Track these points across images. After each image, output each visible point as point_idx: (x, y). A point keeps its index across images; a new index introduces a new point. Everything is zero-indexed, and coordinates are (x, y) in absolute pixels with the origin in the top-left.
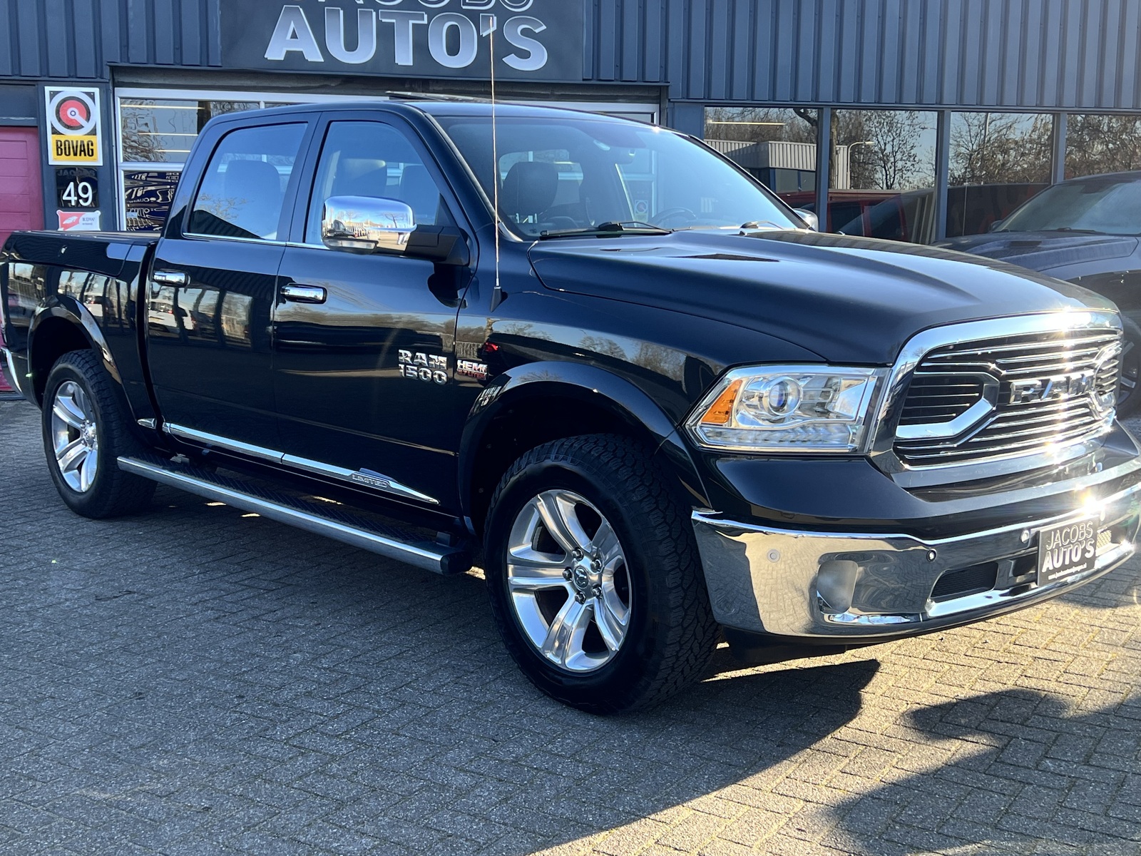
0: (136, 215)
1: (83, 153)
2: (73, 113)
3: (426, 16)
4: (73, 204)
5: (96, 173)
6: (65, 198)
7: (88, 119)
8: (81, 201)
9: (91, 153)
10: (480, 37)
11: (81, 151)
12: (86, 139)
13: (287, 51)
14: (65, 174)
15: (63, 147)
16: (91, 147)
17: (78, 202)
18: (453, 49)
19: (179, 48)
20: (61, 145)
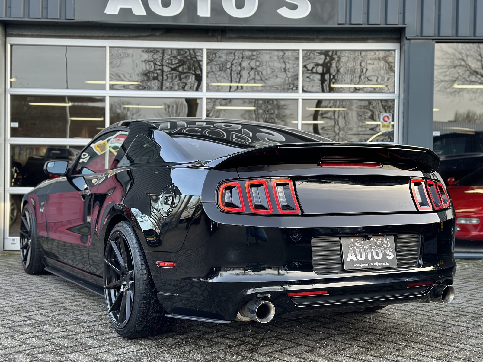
0: (16, 125)
13: (121, 9)
18: (240, 4)
19: (45, 8)
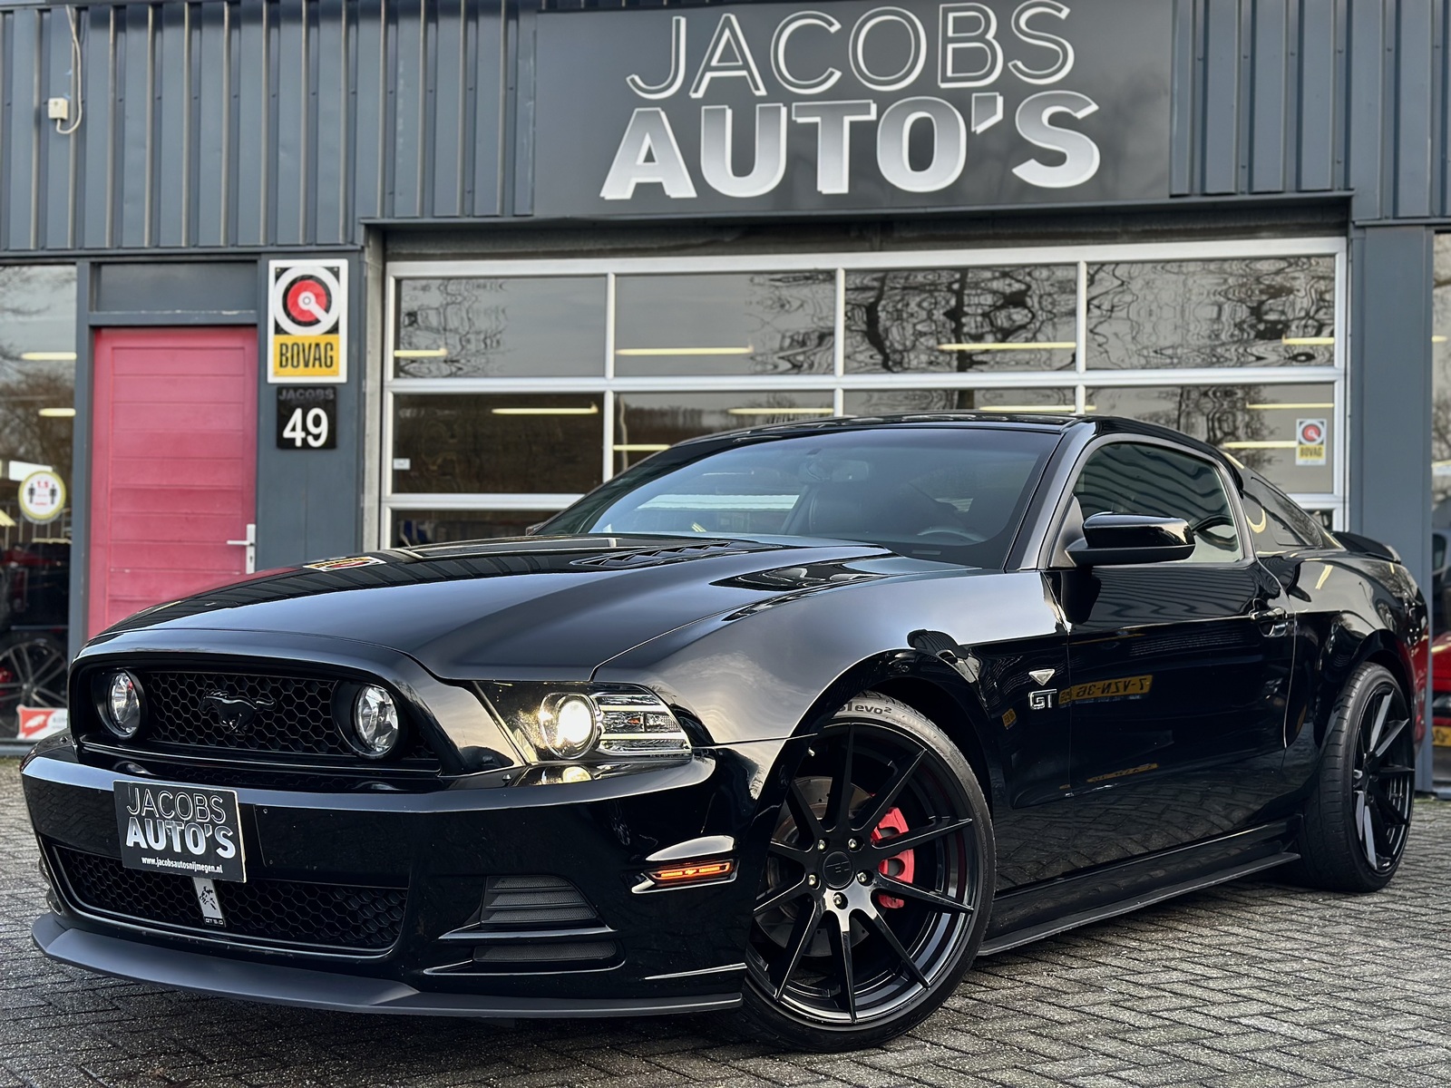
0: (405, 464)
1: (317, 363)
2: (307, 301)
3: (874, 107)
4: (298, 443)
5: (335, 394)
6: (287, 434)
7: (327, 310)
8: (310, 440)
9: (330, 363)
10: (970, 134)
11: (315, 359)
12: (323, 341)
13: (639, 186)
14: (289, 397)
15: (289, 355)
16: (329, 353)
17: (304, 441)
18: (921, 157)
19: (469, 192)
20: (287, 351)
